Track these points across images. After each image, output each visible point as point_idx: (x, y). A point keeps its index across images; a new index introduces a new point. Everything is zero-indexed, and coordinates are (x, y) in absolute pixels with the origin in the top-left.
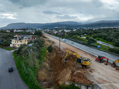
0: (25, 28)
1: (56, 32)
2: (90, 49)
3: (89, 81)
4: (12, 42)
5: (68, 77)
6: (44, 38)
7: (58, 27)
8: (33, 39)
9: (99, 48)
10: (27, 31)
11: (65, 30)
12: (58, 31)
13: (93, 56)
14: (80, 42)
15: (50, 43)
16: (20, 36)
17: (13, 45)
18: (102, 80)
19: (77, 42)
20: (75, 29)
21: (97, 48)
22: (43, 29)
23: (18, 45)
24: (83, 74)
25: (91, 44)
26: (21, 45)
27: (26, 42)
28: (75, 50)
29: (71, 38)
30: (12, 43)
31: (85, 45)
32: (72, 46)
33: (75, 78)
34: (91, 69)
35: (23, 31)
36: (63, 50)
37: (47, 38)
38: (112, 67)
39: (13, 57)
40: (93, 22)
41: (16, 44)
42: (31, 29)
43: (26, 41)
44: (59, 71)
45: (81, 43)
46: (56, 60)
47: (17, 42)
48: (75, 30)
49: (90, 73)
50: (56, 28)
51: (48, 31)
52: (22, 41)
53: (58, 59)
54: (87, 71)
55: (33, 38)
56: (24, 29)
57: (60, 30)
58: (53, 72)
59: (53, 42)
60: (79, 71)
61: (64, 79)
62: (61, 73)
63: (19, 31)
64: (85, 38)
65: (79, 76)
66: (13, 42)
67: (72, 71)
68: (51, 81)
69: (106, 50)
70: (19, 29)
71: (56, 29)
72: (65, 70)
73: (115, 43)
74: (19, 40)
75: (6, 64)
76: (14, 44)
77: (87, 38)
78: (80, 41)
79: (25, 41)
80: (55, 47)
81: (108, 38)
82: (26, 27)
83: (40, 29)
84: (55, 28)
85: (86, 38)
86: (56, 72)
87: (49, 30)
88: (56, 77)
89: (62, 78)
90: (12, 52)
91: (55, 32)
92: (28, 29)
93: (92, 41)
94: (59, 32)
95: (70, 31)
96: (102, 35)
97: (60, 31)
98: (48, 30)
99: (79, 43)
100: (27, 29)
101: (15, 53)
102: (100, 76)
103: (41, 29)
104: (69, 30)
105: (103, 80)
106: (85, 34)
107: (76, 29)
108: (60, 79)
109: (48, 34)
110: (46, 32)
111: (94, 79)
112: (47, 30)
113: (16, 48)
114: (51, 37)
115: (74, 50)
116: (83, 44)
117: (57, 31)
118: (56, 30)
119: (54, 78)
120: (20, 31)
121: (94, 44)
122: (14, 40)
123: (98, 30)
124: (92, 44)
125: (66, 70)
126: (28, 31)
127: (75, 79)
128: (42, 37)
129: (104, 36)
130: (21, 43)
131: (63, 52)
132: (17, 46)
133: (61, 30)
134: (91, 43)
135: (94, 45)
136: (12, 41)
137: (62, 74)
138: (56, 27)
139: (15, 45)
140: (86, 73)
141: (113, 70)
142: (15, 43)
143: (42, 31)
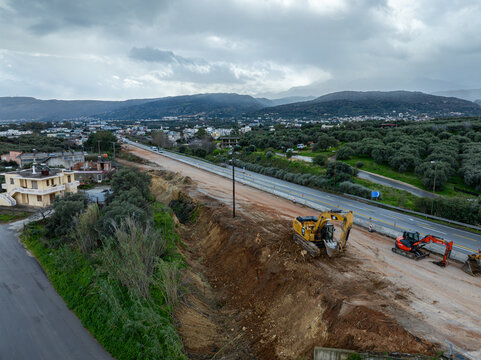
0: (38, 119)
1: (173, 137)
2: (343, 202)
3: (419, 340)
4: (4, 186)
5: (315, 329)
6: (134, 160)
7: (176, 118)
8: (96, 169)
9: (375, 199)
10: (52, 134)
11: (209, 129)
12: (182, 134)
13: (372, 231)
14: (293, 177)
15: (175, 183)
16: (29, 156)
17: (14, 197)
18: (465, 334)
19: (278, 178)
20: (247, 123)
21: (369, 198)
22: (117, 124)
23: (39, 198)
24: (381, 314)
25: (341, 184)
26: (52, 195)
27: (69, 181)
28: (289, 210)
29: (247, 161)
30: (5, 191)
31: (317, 186)
32: (270, 196)
33: (352, 331)
34: (398, 290)
35: (30, 132)
36: (246, 214)
37: (148, 163)
38: (469, 273)
39: (29, 253)
40: (310, 97)
41: (25, 191)
42: (67, 125)
43: (72, 178)
44: (260, 305)
45: (300, 179)
46: (227, 256)
47: (29, 185)
48: (248, 129)
49: (403, 306)
50: (172, 122)
51: (139, 133)
52: (52, 180)
53: (238, 251)
54: (385, 298)
55: (99, 166)
56: (36, 127)
57: (189, 130)
58: (234, 311)
59: (187, 180)
60: (358, 302)
61: (297, 339)
62: (273, 312)
63: (11, 131)
64: (308, 159)
65: (368, 321)
66: (12, 182)
67: (325, 301)
68: (244, 352)
69: (405, 207)
70: (14, 127)
71: (172, 126)
72: (288, 299)
73: (427, 177)
74: (40, 177)
75: (9, 290)
76: (17, 193)
77: (320, 162)
78: (291, 174)
79: (66, 180)
80: (202, 202)
81: (399, 158)
82: (41, 117)
83: (103, 125)
84: (165, 118)
85: (314, 160)
86: (246, 308)
87: (142, 128)
88: (256, 329)
89: (286, 333)
90: (15, 231)
91: (170, 137)
92: (52, 126)
93: (342, 173)
94: (185, 136)
95: (229, 131)
96: (370, 150)
97: (192, 131)
98: (138, 130)
99: (289, 181)
100: (49, 126)
101: (32, 233)
102: (446, 315)
103: (109, 124)
104: (225, 128)
105: (467, 332)
106: (301, 146)
107: (251, 125)
108: (276, 339)
109: (144, 144)
110: (133, 137)
111: (432, 330)
112: (136, 127)
113: (30, 210)
114: (165, 159)
115: (284, 209)
116: (307, 184)
117: (177, 131)
118: (172, 129)
119: (247, 335)
120: (18, 133)
121: (352, 185)
122: (16, 177)
123: (342, 128)
124: (345, 183)
125: (295, 298)
126: (55, 135)
127: (353, 334)
128: (122, 158)
129: (382, 153)
130: (50, 190)
131: (247, 221)
132: (33, 202)
133: (190, 127)
134: (343, 179)
135: (354, 188)
136: (8, 180)
137: (280, 315)
138: (171, 118)
139: (20, 198)
140: (388, 308)
141: (477, 285)
142: (20, 190)
143: (112, 131)
